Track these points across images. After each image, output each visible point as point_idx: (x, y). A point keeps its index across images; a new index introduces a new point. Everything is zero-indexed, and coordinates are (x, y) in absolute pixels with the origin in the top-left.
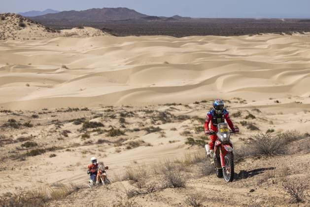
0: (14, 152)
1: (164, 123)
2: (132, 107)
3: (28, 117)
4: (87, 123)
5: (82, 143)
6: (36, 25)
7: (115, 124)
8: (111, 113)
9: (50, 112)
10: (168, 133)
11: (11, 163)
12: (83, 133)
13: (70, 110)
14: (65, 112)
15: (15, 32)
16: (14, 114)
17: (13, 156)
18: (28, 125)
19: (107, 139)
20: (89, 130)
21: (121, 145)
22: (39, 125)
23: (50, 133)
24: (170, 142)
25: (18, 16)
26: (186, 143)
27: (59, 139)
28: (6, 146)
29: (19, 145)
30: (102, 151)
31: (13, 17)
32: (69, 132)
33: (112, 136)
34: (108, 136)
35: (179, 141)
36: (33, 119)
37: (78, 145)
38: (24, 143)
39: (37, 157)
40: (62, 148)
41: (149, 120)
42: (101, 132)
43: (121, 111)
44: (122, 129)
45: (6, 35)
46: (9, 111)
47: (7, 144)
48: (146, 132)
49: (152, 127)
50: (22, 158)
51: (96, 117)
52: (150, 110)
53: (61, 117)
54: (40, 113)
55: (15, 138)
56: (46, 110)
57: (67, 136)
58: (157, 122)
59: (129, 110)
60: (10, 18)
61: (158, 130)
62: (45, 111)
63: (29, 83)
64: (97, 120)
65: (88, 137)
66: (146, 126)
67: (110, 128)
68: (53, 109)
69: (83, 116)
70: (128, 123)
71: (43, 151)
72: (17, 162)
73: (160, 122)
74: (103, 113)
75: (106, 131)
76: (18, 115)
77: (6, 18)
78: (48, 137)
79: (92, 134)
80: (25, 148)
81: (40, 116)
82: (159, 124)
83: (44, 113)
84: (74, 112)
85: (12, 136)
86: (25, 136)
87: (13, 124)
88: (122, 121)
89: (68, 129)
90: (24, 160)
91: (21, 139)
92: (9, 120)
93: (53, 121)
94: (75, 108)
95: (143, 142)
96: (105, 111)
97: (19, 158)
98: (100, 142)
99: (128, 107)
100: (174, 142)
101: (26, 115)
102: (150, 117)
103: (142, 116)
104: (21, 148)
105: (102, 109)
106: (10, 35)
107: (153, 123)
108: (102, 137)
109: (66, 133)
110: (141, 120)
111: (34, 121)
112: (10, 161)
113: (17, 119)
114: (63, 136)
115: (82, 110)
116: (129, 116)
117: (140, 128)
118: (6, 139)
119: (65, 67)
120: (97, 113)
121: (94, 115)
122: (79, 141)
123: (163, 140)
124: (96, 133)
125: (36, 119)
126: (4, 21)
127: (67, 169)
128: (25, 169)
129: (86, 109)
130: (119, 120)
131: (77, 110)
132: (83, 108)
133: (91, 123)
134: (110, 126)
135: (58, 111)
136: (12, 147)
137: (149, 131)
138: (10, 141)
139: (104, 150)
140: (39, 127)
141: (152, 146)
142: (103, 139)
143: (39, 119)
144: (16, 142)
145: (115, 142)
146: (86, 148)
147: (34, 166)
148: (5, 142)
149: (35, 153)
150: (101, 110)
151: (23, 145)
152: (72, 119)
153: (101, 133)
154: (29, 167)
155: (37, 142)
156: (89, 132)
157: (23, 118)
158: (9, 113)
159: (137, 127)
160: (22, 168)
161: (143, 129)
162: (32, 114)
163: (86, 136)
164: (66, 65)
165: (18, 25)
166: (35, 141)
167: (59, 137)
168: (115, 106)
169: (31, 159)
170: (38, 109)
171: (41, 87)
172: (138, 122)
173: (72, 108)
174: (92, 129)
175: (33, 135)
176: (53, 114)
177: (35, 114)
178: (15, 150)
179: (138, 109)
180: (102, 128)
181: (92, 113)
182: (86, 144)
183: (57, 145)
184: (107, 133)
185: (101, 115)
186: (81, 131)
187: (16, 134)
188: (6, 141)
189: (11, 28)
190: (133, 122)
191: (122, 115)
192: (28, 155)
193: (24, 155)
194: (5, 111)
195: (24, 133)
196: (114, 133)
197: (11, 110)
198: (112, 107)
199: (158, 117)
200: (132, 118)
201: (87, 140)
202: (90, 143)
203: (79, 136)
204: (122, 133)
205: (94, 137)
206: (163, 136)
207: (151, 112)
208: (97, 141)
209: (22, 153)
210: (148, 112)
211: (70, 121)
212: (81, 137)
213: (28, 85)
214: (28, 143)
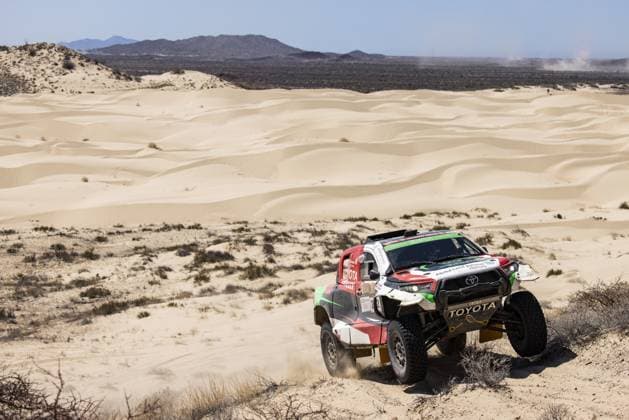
0: (66, 307)
2: (284, 224)
3: (88, 240)
4: (202, 252)
5: (196, 290)
6: (96, 67)
7: (256, 255)
8: (247, 236)
9: (129, 232)
11: (64, 329)
12: (195, 273)
13: (166, 228)
14: (158, 231)
15: (55, 78)
16: (62, 234)
17: (66, 316)
18: (90, 256)
19: (243, 283)
20: (207, 266)
21: (272, 296)
22: (111, 255)
23: (133, 272)
25: (62, 48)
27: (151, 283)
28: (50, 295)
29: (75, 293)
30: (238, 307)
32: (170, 270)
33: (251, 278)
34: (243, 278)
36: (98, 244)
37: (188, 295)
38: (84, 289)
39: (115, 317)
40: (159, 301)
41: (319, 250)
42: (230, 271)
43: (265, 231)
44: (270, 266)
45: (38, 83)
46: (51, 229)
47: (51, 291)
49: (328, 263)
50: (85, 319)
51: (217, 242)
52: (318, 229)
53: (151, 240)
54: (110, 234)
55: (67, 280)
56: (121, 226)
57: (165, 277)
58: (335, 253)
59: (278, 229)
60: (45, 52)
62: (120, 229)
63: (88, 176)
64: (222, 248)
65: (207, 280)
66: (314, 261)
67: (247, 264)
68: (133, 225)
69: (192, 240)
70: (280, 255)
71: (124, 306)
72: (75, 327)
74: (231, 234)
75: (239, 269)
76: (69, 236)
77: (39, 53)
78: (130, 279)
79: (213, 275)
80: (87, 299)
81: (110, 238)
82: (337, 256)
83: (118, 233)
84: (174, 231)
85: (60, 276)
86: (86, 276)
87: (61, 254)
88: (269, 250)
89: (166, 264)
90: (88, 322)
91: (80, 283)
92: (53, 247)
93: (136, 248)
94: (176, 224)
95: (313, 290)
96: (234, 231)
97: (79, 318)
98: (231, 289)
99: (275, 223)
101: (85, 236)
102: (321, 243)
103: (306, 240)
104: (80, 299)
105: (226, 227)
106: (46, 84)
107: (327, 254)
108: (234, 280)
109: (163, 272)
110: (304, 249)
111: (101, 249)
112: (61, 324)
113: (68, 243)
114: (158, 278)
115: (190, 228)
116: (280, 241)
117: (305, 264)
118: (49, 281)
119: (153, 146)
120: (220, 233)
121: (212, 239)
122: (189, 286)
124: (221, 272)
125: (102, 245)
126: (36, 59)
127: (172, 340)
128: (93, 340)
129: (197, 227)
130: (262, 248)
131: (180, 227)
132: (192, 224)
133: (211, 253)
134: (247, 260)
135: (144, 230)
136: (63, 297)
137: (321, 270)
138: (57, 286)
139: (241, 305)
140: (111, 260)
142: (235, 284)
143: (108, 245)
144: (68, 287)
145: (261, 290)
146: (206, 300)
147: (109, 335)
148: (48, 288)
149: (110, 310)
150: (225, 230)
151: (83, 295)
152: (173, 244)
153: (231, 273)
154: (100, 337)
155: (110, 288)
156: (208, 271)
157: (78, 241)
158: (51, 233)
159: (297, 262)
160: (86, 336)
161: (310, 266)
162: (95, 234)
163: (202, 278)
164: (156, 142)
165: (60, 65)
166: (107, 285)
167: (151, 279)
168: (250, 221)
169: (102, 321)
170: (107, 226)
171: (111, 183)
172: (299, 253)
173: (169, 223)
174: (212, 266)
175: (101, 276)
176: (134, 235)
177: (101, 235)
178: (68, 302)
179: (296, 228)
180: (231, 263)
181: (210, 235)
182: (203, 293)
183: (148, 295)
184: (242, 273)
185: (227, 239)
186: (191, 269)
187: (69, 273)
188: (50, 285)
189: (49, 72)
190: (288, 253)
191: (267, 239)
192: (96, 312)
193: (88, 314)
194: (44, 229)
195: (84, 270)
196: (254, 272)
197: (55, 227)
198: (246, 222)
199: (336, 243)
200: (286, 245)
201: (205, 285)
202: (211, 291)
203: (189, 278)
204: (271, 273)
205: (218, 280)
207: (322, 233)
208: (224, 287)
209: (82, 308)
210: (315, 233)
211: (170, 249)
212: (193, 279)
213: (86, 180)
214: (92, 289)
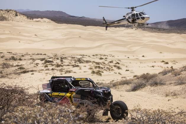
0: (14, 71)
1: (80, 63)
2: (65, 55)
3: (20, 56)
4: (46, 60)
5: (45, 69)
6: (23, 16)
7: (59, 62)
8: (57, 57)
9: (29, 55)
10: (82, 68)
11: (14, 76)
12: (44, 65)
13: (38, 54)
14: (36, 55)
15: (13, 18)
16: (14, 54)
17: (14, 73)
18: (20, 60)
19: (55, 68)
20: (47, 64)
21: (62, 71)
22: (25, 60)
23: (30, 64)
24: (84, 72)
25: (15, 11)
26: (91, 73)
27: (34, 67)
28: (11, 68)
29: (17, 68)
30: (54, 73)
31: (13, 11)
32: (39, 64)
33: (57, 67)
34: (55, 67)
35: (88, 72)
36: (22, 57)
37: (43, 70)
38: (19, 67)
39: (26, 74)
40: (36, 71)
41: (73, 62)
42: (53, 65)
43: (61, 56)
44: (62, 65)
45: (9, 19)
46: (11, 53)
47: (11, 67)
48: (72, 67)
49: (75, 65)
50: (19, 74)
51: (50, 58)
52: (73, 57)
53: (34, 57)
54: (25, 55)
55: (15, 65)
56: (27, 53)
57: (37, 66)
58: (77, 63)
59: (64, 56)
60: (11, 11)
61: (78, 66)
62: (27, 54)
63: (20, 41)
64: (51, 60)
65: (47, 67)
66: (72, 64)
67: (56, 64)
68: (30, 53)
69: (44, 58)
70: (64, 62)
71: (28, 72)
72: (16, 76)
73: (78, 62)
74: (53, 57)
75: (55, 65)
76: (16, 55)
77: (10, 12)
78: (30, 65)
79: (49, 66)
80: (19, 69)
81: (25, 56)
82: (78, 63)
83: (27, 55)
84: (40, 55)
85: (13, 64)
86: (19, 64)
87: (13, 59)
88: (62, 61)
89: (38, 62)
90: (20, 75)
91: (18, 66)
92: (12, 57)
93: (31, 59)
94: (40, 53)
95: (72, 71)
96: (54, 56)
97: (18, 74)
98: (53, 69)
99: (63, 55)
100: (86, 72)
101: (19, 55)
102: (74, 60)
103: (70, 59)
104: (18, 69)
105: (52, 55)
106: (11, 19)
107: (75, 63)
108: (54, 67)
109: (37, 64)
110: (70, 61)
111: (23, 58)
112: (13, 75)
113: (15, 56)
114: (36, 66)
115: (43, 55)
116: (64, 59)
117: (70, 65)
118: (11, 65)
119: (36, 35)
120: (50, 56)
121: (49, 57)
122: (43, 68)
123: (80, 71)
124: (51, 65)
125: (23, 57)
126: (9, 13)
127: (39, 80)
128: (21, 79)
129: (45, 54)
130: (60, 60)
131: (41, 54)
132: (44, 54)
133: (48, 61)
134: (57, 63)
135: (33, 54)
136: (14, 69)
137: (74, 66)
138: (12, 66)
139: (55, 73)
140: (25, 61)
141: (76, 73)
142: (54, 68)
143: (25, 57)
144: (15, 66)
145: (60, 70)
146: (47, 71)
147: (24, 78)
148: (10, 66)
149: (25, 72)
150: (52, 56)
151: (18, 68)
152: (39, 58)
153: (53, 66)
154: (22, 78)
155: (25, 67)
156: (48, 65)
157: (17, 56)
158: (11, 54)
159: (68, 64)
160: (19, 78)
161: (71, 65)
162: (21, 55)
163: (46, 66)
164: (36, 34)
165: (15, 15)
166: (24, 67)
167: (34, 66)
168: (58, 54)
169: (23, 75)
170: (24, 53)
171: (26, 43)
172: (69, 62)
173: (39, 53)
174: (49, 64)
175: (23, 64)
176: (31, 55)
177: (23, 55)
178: (15, 70)
179: (68, 56)
180: (53, 63)
181: (48, 57)
182: (46, 70)
183: (34, 69)
185: (52, 58)
186: (44, 64)
187: (15, 63)
188: (11, 66)
189: (12, 16)
190: (66, 62)
191: (61, 58)
192: (22, 73)
193: (20, 73)
194: (10, 53)
195: (19, 63)
196: (58, 66)
197: (12, 52)
198: (56, 54)
199: (77, 60)
200: (66, 60)
201: (47, 68)
202: (48, 69)
203: (43, 66)
204: (62, 66)
205: (50, 67)
206: (80, 69)
207: (74, 58)
208: (51, 69)
209: (18, 72)
210: (72, 58)
212: (44, 66)
213: (20, 42)
214: (21, 67)
